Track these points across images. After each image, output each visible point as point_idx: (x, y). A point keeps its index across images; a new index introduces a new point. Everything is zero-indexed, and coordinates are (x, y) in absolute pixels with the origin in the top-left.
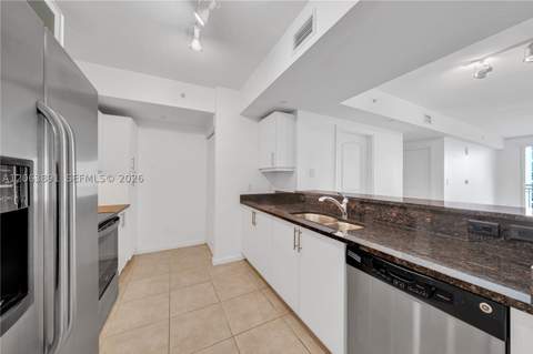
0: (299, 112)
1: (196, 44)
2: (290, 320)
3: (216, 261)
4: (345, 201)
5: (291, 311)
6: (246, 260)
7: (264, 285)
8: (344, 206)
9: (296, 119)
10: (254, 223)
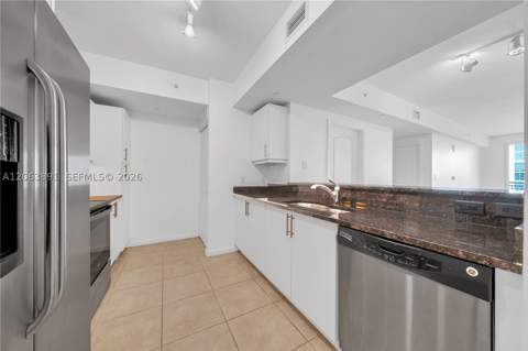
0: (292, 105)
1: (189, 31)
2: (282, 306)
3: (210, 252)
4: (337, 188)
5: (284, 298)
6: (239, 252)
7: (256, 274)
8: (335, 193)
9: (288, 112)
10: (247, 213)
